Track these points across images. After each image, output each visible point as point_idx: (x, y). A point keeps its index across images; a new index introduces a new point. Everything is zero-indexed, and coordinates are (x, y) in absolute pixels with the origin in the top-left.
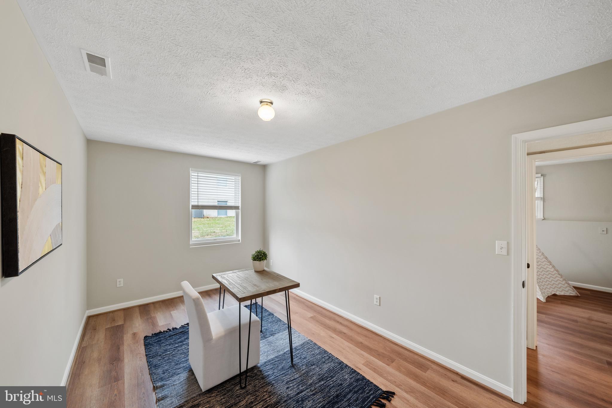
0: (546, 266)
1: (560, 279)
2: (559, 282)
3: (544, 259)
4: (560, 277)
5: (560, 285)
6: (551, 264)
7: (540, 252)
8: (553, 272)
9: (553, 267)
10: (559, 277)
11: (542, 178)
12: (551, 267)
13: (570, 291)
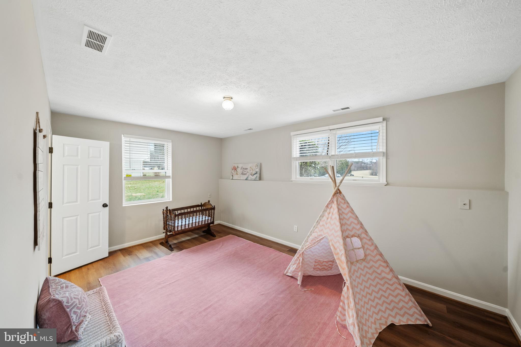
0: (381, 268)
1: (401, 293)
2: (399, 297)
3: (378, 257)
4: (402, 289)
5: (401, 304)
6: (388, 266)
7: (372, 244)
8: (390, 280)
9: (391, 270)
10: (399, 289)
11: (385, 123)
12: (388, 270)
13: (416, 316)
